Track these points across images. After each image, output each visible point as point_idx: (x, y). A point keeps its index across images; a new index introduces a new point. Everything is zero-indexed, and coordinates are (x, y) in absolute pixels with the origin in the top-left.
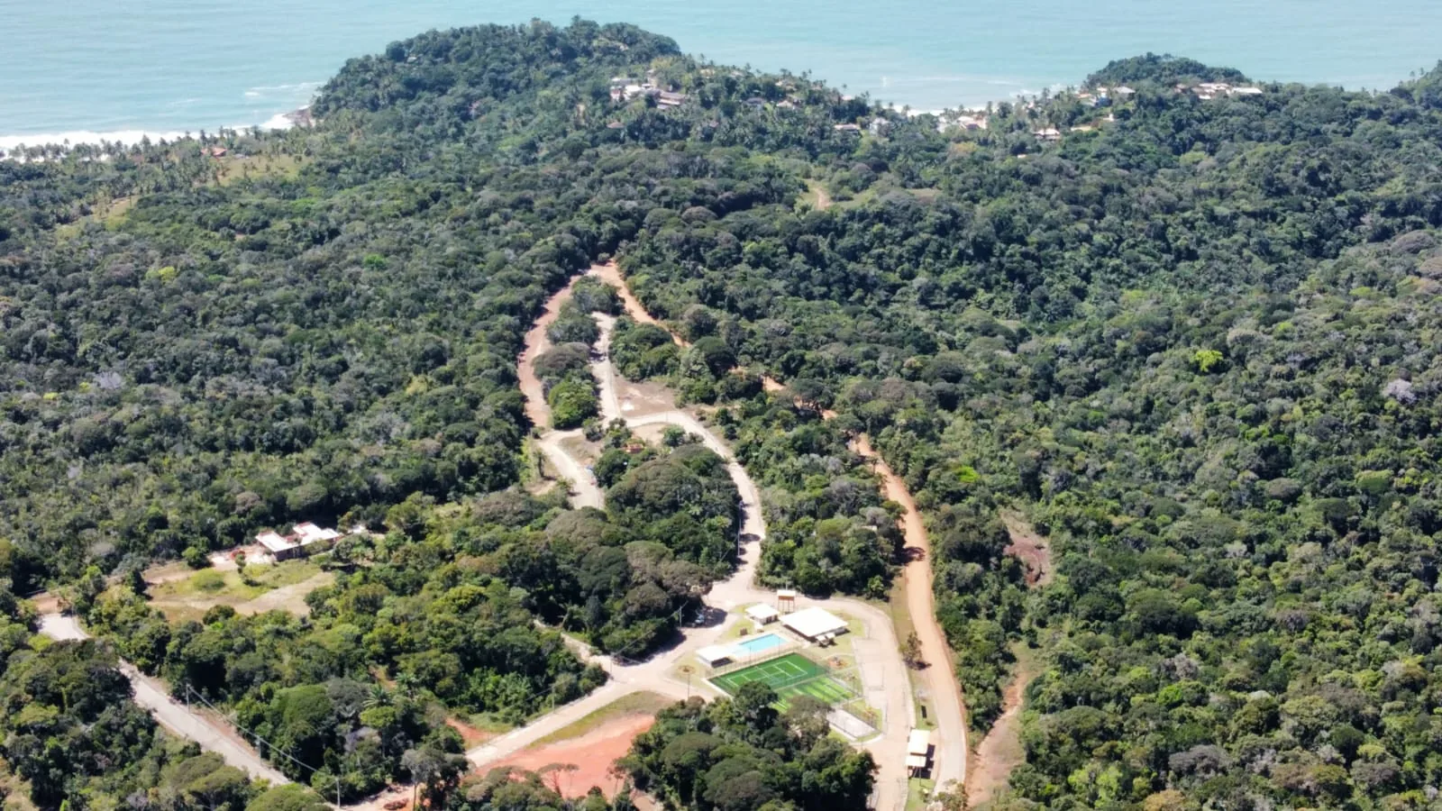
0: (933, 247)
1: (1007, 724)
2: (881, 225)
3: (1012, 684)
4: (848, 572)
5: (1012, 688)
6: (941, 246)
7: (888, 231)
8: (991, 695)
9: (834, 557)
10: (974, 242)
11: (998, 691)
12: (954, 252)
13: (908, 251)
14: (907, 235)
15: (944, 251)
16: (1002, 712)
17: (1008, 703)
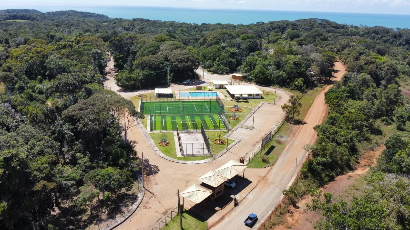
0: (391, 40)
1: (351, 182)
2: (375, 34)
3: (372, 149)
4: (284, 74)
5: (371, 153)
6: (393, 41)
7: (376, 36)
8: (342, 150)
9: (278, 66)
10: (406, 40)
11: (353, 150)
12: (398, 43)
13: (382, 41)
14: (382, 37)
15: (394, 42)
16: (351, 169)
17: (362, 163)
